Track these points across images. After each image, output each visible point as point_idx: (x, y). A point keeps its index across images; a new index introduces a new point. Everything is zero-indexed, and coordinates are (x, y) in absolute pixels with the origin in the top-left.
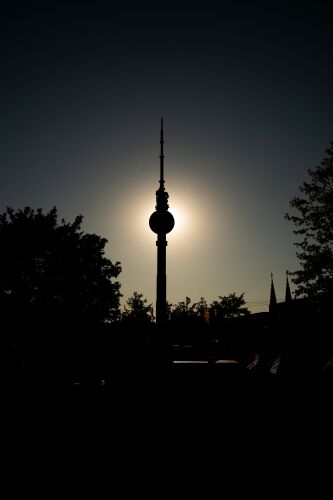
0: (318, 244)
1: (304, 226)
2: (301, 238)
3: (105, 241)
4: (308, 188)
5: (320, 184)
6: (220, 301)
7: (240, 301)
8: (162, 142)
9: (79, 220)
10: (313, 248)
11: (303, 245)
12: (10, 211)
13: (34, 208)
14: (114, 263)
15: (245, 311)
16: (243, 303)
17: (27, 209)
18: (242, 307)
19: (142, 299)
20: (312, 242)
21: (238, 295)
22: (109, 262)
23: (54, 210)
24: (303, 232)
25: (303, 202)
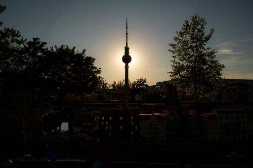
0: (179, 61)
1: (175, 55)
2: (173, 59)
3: (94, 59)
4: (176, 39)
5: (181, 38)
6: (136, 81)
7: (144, 81)
8: (127, 28)
9: (84, 51)
10: (177, 63)
11: (174, 61)
12: (56, 47)
13: (65, 45)
14: (98, 68)
15: (147, 85)
16: (146, 82)
17: (62, 46)
18: (145, 84)
19: (104, 80)
20: (177, 60)
21: (144, 79)
22: (96, 68)
23: (74, 48)
24: (174, 57)
25: (174, 45)
